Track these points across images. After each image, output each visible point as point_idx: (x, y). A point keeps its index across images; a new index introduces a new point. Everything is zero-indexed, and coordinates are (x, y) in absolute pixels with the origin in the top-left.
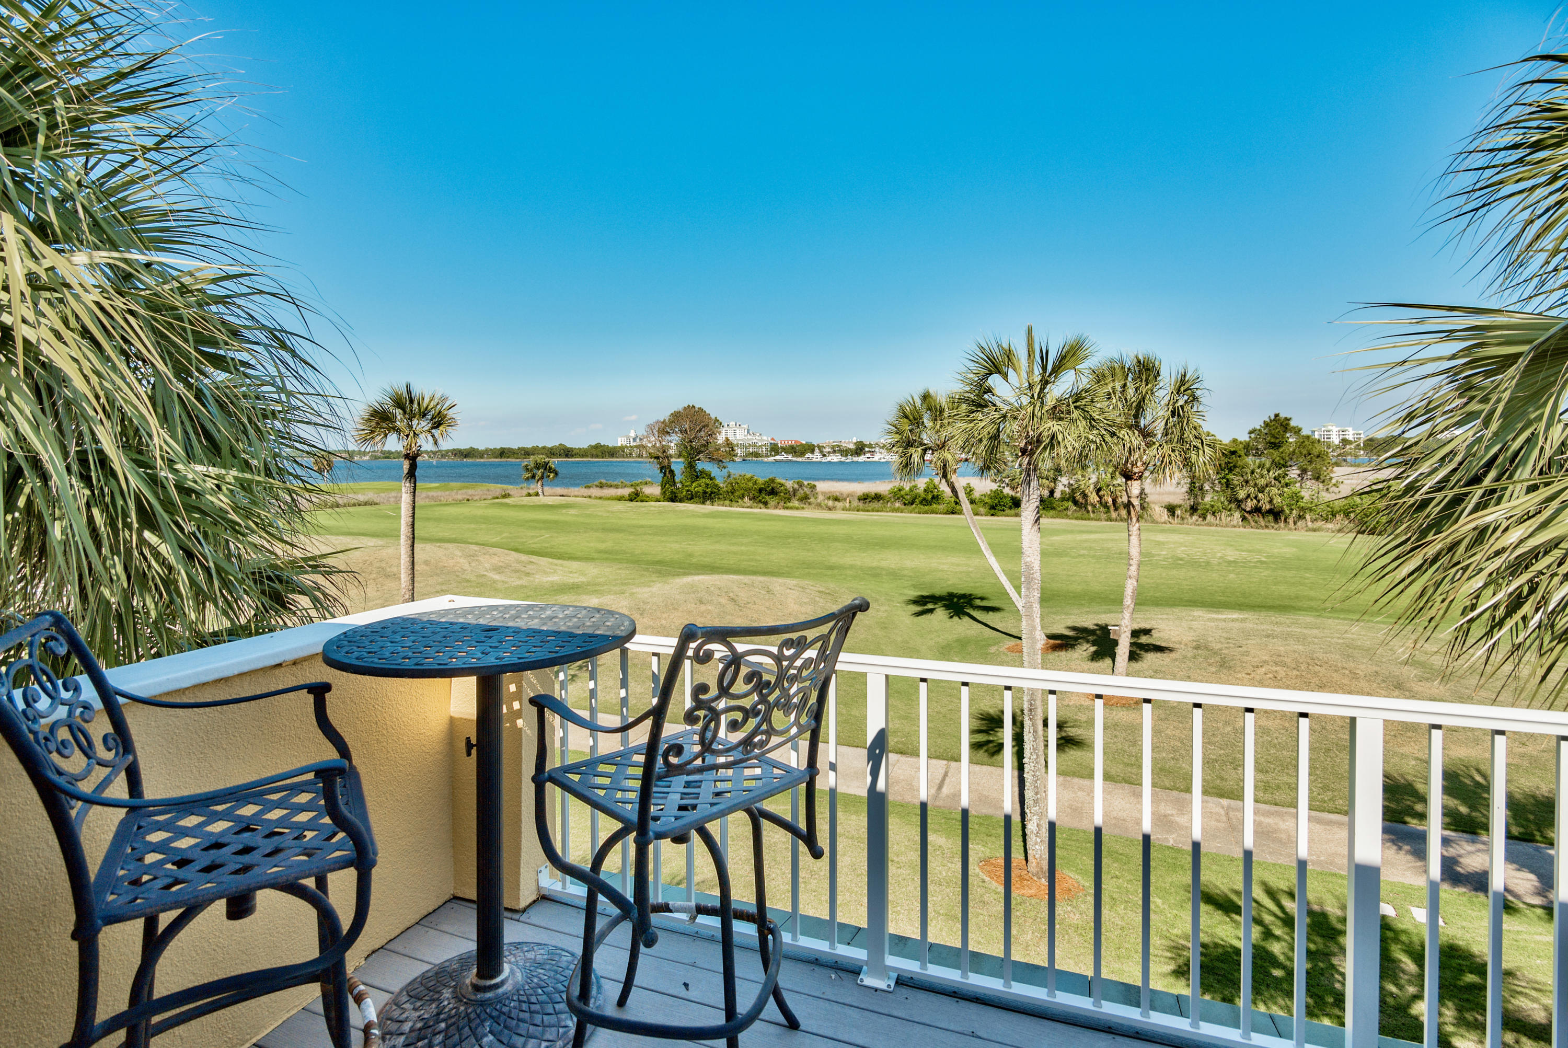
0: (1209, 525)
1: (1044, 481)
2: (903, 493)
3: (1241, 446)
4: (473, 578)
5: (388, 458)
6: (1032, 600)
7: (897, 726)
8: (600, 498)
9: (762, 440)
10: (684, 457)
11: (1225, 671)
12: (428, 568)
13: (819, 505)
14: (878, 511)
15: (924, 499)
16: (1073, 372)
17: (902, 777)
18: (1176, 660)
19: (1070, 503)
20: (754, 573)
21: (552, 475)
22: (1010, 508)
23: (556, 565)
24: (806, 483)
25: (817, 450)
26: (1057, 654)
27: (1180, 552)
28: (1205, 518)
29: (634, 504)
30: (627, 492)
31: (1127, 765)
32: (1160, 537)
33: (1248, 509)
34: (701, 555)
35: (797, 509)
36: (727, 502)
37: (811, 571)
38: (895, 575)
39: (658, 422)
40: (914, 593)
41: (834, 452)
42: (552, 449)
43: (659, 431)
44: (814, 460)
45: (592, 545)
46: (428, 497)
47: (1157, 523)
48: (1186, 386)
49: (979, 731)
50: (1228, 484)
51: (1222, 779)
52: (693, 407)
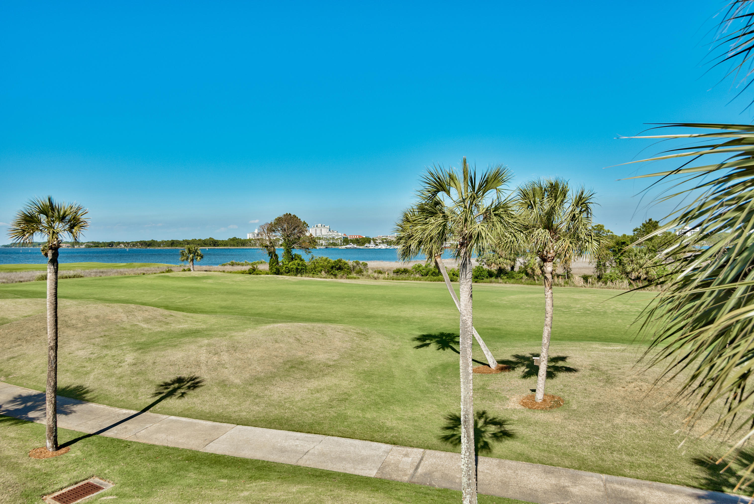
0: (609, 288)
1: (508, 260)
2: (421, 268)
3: (628, 239)
4: (128, 327)
5: (97, 246)
6: (466, 346)
7: (394, 425)
8: (231, 272)
9: (338, 235)
10: (284, 246)
11: (609, 385)
12: (97, 321)
13: (369, 276)
14: (405, 280)
15: (434, 272)
16: (495, 191)
17: (392, 462)
18: (578, 377)
19: (524, 274)
20: (319, 321)
21: (199, 258)
22: (487, 277)
23: (188, 317)
24: (361, 262)
25: (372, 242)
26: (503, 373)
27: (588, 306)
28: (606, 284)
29: (252, 276)
30: (247, 268)
31: (541, 451)
32: (577, 296)
33: (633, 278)
34: (287, 309)
35: (355, 278)
36: (311, 275)
37: (355, 319)
38: (408, 321)
39: (267, 224)
40: (419, 333)
41: (383, 242)
42: (205, 241)
43: (268, 230)
44: (370, 247)
45: (218, 303)
46: (117, 272)
47: (577, 287)
48: (583, 201)
49: (448, 428)
50: (620, 263)
51: (603, 460)
52: (290, 214)
